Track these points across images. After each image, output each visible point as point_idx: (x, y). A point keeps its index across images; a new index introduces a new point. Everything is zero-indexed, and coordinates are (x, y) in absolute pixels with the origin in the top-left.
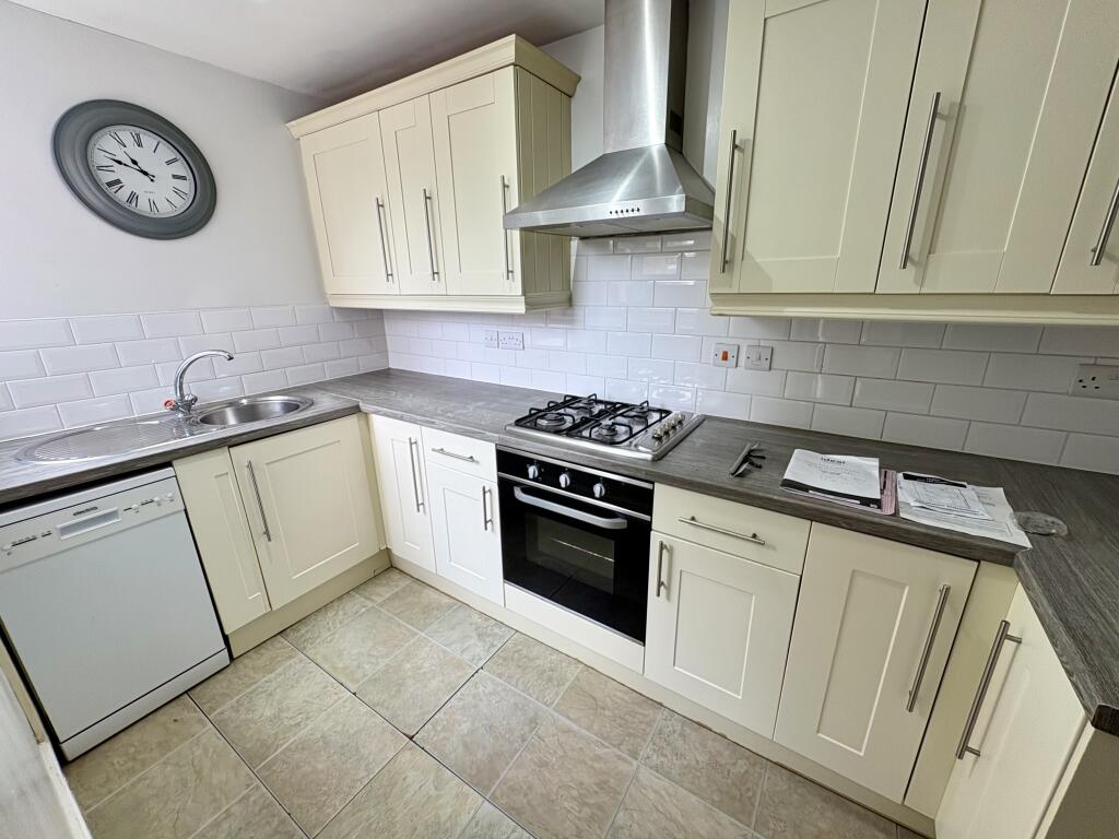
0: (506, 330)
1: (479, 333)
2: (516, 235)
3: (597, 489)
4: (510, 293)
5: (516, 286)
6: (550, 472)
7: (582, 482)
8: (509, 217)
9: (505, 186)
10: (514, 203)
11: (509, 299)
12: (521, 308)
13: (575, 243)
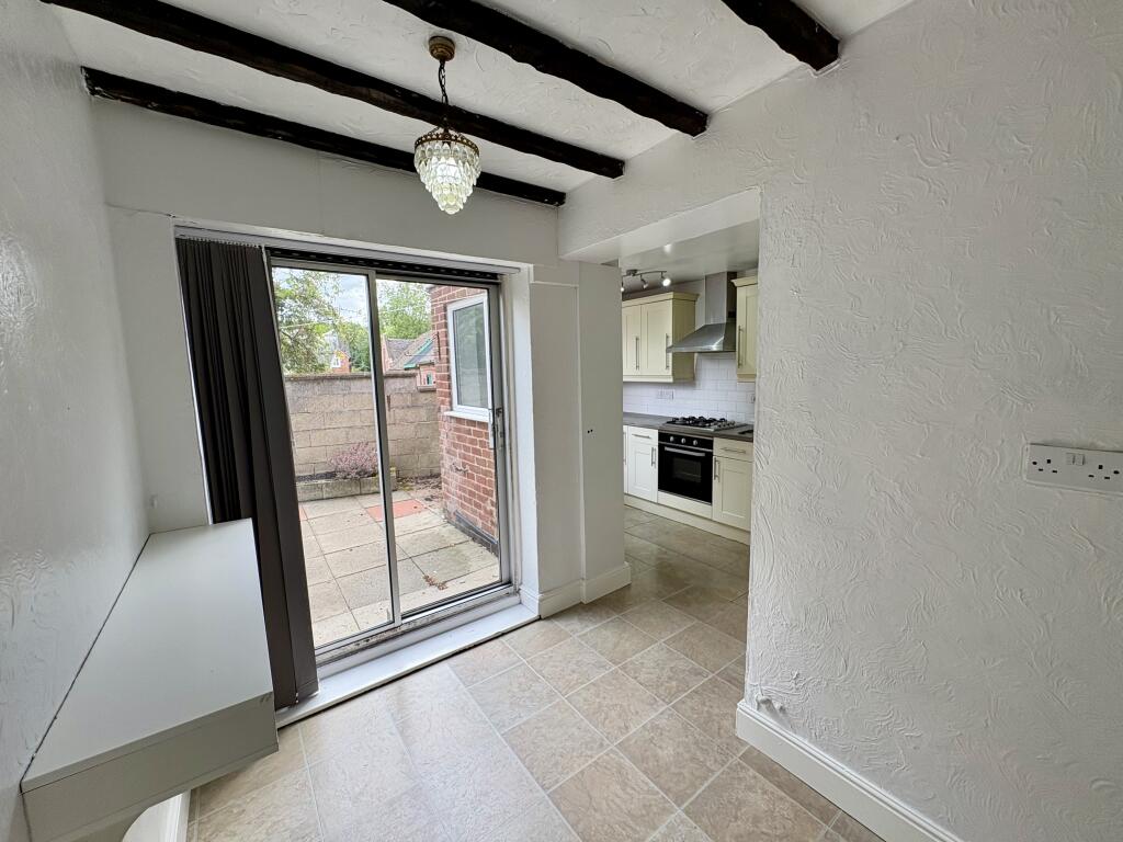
0: (665, 390)
1: (653, 391)
2: (670, 355)
3: (695, 442)
4: (667, 375)
5: (670, 373)
6: (678, 438)
7: (689, 441)
8: (668, 350)
9: (667, 337)
10: (670, 344)
11: (667, 377)
12: (671, 380)
13: (696, 355)
